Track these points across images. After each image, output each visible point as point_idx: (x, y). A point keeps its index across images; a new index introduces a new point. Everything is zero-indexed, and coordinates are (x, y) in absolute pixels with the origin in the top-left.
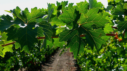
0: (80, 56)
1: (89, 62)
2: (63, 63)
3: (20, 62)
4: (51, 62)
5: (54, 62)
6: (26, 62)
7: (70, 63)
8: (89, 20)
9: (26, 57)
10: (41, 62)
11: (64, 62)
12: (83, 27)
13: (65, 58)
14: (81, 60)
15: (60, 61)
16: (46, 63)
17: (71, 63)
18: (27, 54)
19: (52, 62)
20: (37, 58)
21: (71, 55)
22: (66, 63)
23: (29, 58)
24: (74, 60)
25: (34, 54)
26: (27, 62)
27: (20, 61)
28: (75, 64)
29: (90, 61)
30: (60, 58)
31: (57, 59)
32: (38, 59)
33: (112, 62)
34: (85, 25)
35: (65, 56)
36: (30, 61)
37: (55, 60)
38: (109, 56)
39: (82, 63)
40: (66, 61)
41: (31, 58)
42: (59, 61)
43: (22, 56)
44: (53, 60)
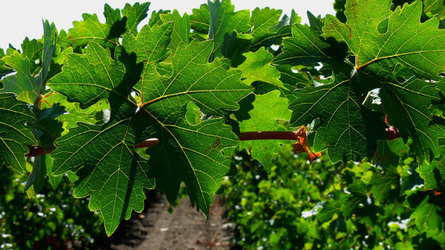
0: (249, 213)
1: (281, 234)
2: (184, 241)
3: (7, 240)
4: (137, 238)
5: (147, 237)
6: (32, 239)
7: (213, 240)
8: (174, 86)
9: (32, 219)
10: (92, 241)
11: (187, 237)
12: (153, 113)
13: (193, 223)
14: (253, 230)
15: (171, 235)
16: (117, 244)
17: (216, 241)
18: (35, 210)
19: (142, 240)
20: (77, 222)
21: (216, 208)
22: (194, 241)
23: (42, 223)
24: (229, 227)
25: (61, 208)
26: (37, 239)
27: (5, 236)
28: (229, 245)
29: (283, 231)
30: (173, 220)
31: (160, 227)
32: (80, 227)
33: (367, 237)
34: (161, 107)
35: (193, 214)
36: (45, 235)
37: (151, 228)
38: (341, 209)
39: (256, 239)
40: (196, 233)
41: (51, 224)
42: (168, 236)
43: (15, 217)
44: (143, 229)
